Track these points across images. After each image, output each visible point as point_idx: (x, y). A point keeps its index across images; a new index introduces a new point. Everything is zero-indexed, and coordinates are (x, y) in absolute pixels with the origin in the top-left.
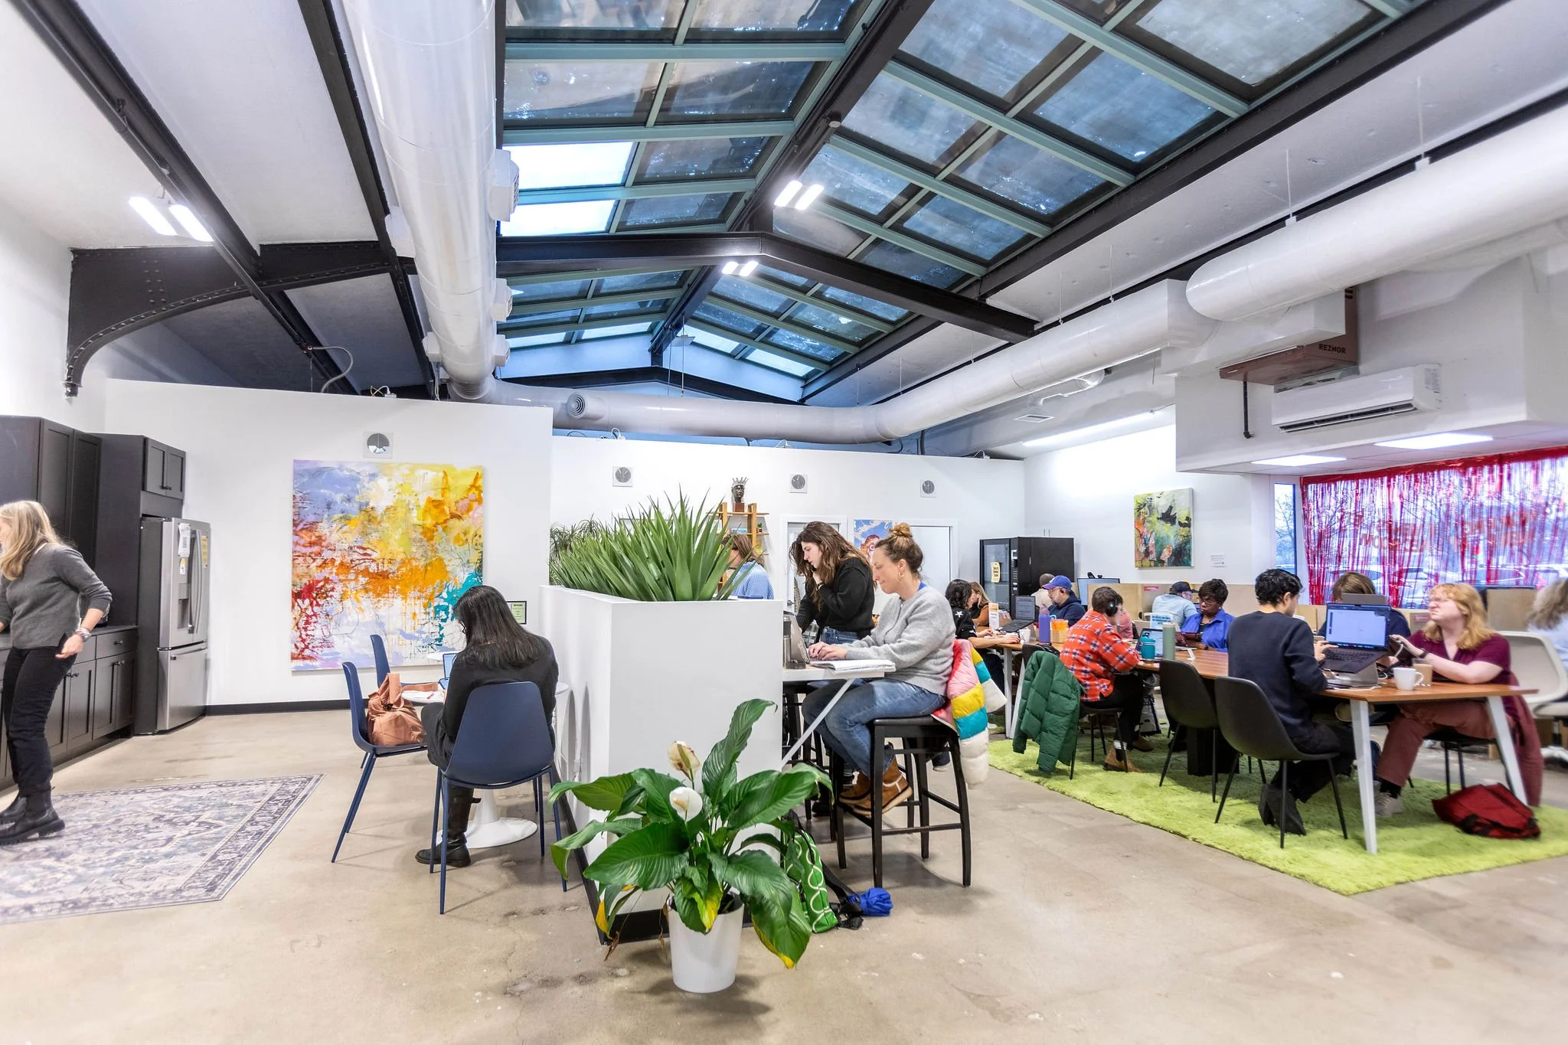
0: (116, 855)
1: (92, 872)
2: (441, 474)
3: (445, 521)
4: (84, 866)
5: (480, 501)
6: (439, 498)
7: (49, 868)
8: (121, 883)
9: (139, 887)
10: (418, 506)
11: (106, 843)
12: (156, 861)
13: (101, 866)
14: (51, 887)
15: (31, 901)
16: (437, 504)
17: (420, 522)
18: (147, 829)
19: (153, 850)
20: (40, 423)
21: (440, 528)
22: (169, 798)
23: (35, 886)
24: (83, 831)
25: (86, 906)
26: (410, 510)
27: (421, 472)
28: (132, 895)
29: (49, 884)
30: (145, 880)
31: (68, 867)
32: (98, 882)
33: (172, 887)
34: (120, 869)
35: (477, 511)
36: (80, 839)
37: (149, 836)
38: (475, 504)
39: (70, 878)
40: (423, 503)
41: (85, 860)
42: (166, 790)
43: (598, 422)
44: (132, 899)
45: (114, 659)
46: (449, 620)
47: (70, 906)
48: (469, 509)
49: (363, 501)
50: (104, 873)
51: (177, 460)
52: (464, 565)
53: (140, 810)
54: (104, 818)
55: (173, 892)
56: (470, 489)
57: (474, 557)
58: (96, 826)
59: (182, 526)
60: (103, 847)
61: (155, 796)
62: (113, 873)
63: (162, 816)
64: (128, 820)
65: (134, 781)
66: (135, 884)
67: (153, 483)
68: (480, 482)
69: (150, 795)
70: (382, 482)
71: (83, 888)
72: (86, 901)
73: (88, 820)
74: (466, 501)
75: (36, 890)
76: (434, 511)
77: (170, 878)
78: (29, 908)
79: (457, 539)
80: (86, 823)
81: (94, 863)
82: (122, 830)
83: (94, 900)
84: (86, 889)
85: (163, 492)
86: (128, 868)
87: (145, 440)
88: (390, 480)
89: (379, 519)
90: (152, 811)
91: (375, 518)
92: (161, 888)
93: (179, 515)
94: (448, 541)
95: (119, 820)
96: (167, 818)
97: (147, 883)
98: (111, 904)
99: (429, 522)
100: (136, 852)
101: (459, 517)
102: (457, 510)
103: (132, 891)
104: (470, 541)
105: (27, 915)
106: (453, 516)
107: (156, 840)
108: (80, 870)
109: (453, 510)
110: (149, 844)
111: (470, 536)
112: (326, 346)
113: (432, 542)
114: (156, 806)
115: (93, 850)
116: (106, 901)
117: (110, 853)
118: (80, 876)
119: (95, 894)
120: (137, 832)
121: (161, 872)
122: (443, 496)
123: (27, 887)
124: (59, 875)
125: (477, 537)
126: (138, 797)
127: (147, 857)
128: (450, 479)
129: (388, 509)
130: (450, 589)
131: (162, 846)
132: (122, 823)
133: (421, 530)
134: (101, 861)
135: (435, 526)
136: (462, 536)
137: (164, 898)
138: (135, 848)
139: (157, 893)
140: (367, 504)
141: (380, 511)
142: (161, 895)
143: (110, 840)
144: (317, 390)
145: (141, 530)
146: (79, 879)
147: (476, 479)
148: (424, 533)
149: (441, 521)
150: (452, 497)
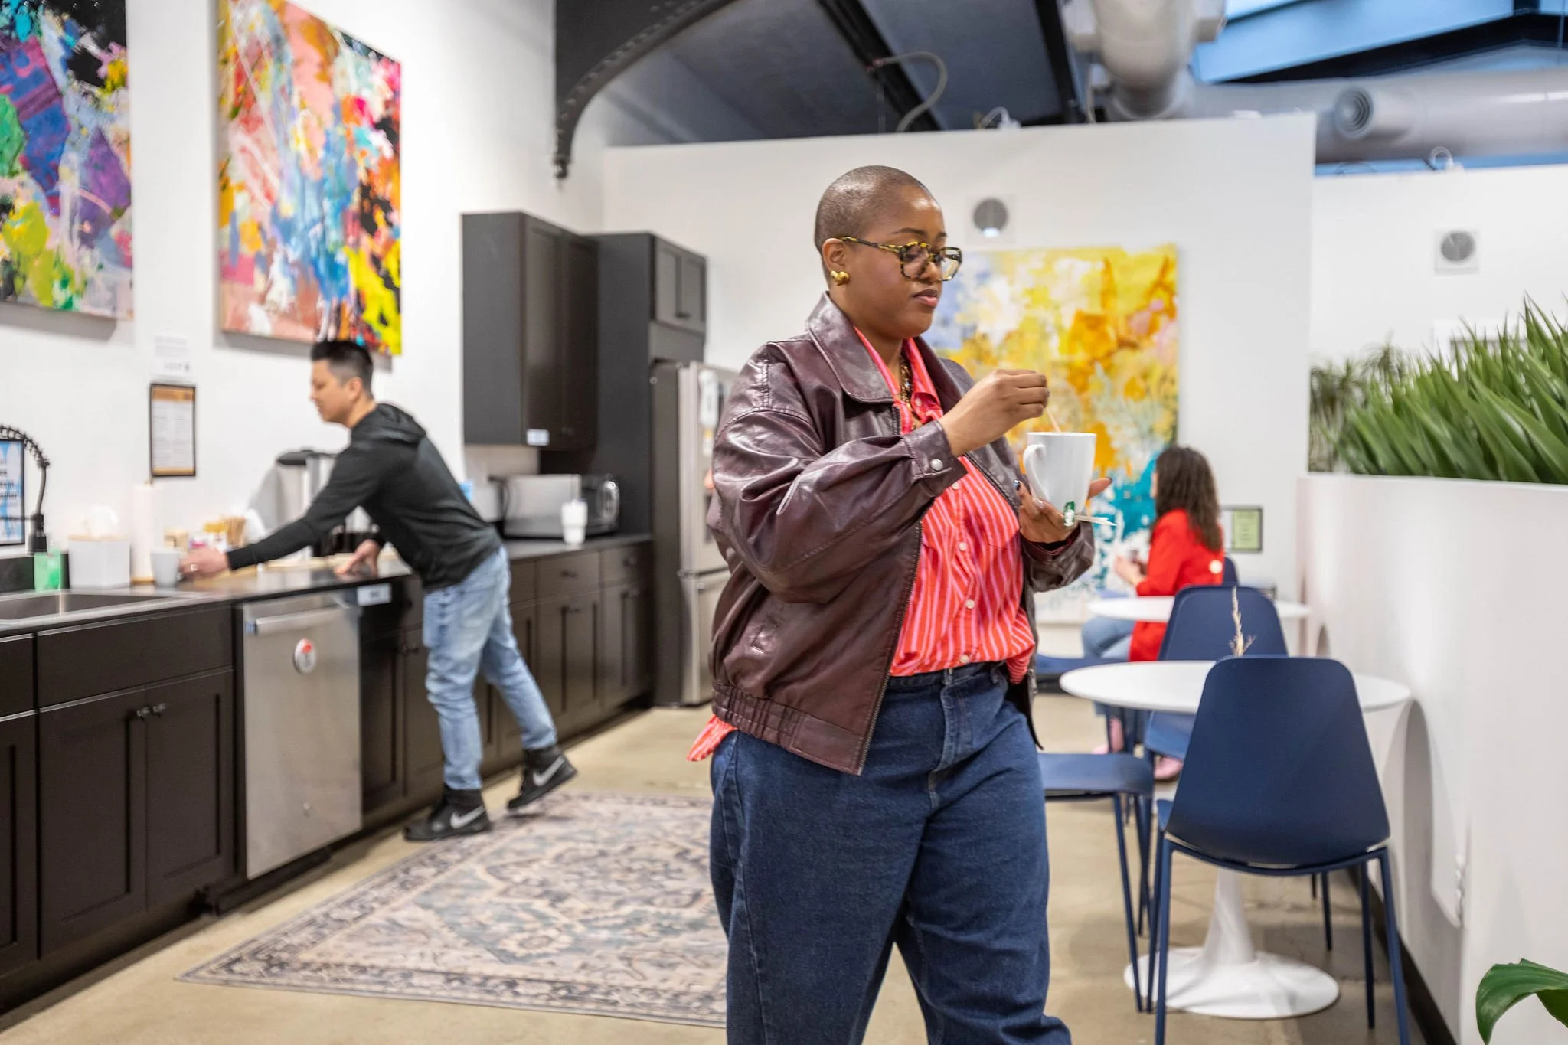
0: (627, 910)
1: (592, 935)
2: (1100, 266)
3: (1109, 354)
4: (583, 922)
5: (1171, 312)
6: (1096, 310)
7: (541, 916)
8: (630, 965)
9: (654, 977)
10: (1060, 329)
11: (613, 887)
12: (677, 932)
13: (606, 927)
14: (539, 951)
15: (516, 971)
16: (1093, 323)
17: (1064, 358)
18: (667, 873)
19: (674, 911)
20: (520, 221)
21: (1099, 368)
22: (696, 820)
23: (521, 945)
24: (585, 859)
25: (580, 998)
26: (1045, 337)
27: (1063, 264)
28: (644, 990)
29: (539, 946)
30: (661, 966)
31: (564, 920)
32: (599, 957)
33: (697, 988)
34: (629, 938)
35: (1167, 332)
36: (580, 874)
37: (671, 885)
38: (1163, 320)
39: (565, 940)
40: (1068, 322)
41: (586, 912)
42: (693, 804)
43: (1400, 142)
44: (643, 999)
45: (624, 587)
46: (1117, 541)
47: (563, 992)
48: (1151, 329)
49: (968, 323)
50: (608, 942)
51: (694, 268)
52: (1142, 437)
53: (659, 834)
54: (612, 841)
55: (700, 999)
56: (1151, 292)
57: (1162, 421)
58: (603, 854)
59: (706, 376)
60: (609, 894)
61: (680, 813)
62: (619, 943)
63: (687, 851)
64: (641, 851)
65: (652, 784)
66: (650, 971)
67: (665, 310)
68: (1171, 277)
69: (671, 810)
70: (999, 287)
71: (577, 963)
72: (583, 988)
73: (593, 842)
74: (1146, 316)
75: (522, 952)
76: (1089, 336)
77: (696, 970)
78: (511, 984)
79: (1130, 388)
80: (590, 846)
81: (597, 919)
82: (636, 866)
83: (593, 987)
84: (584, 966)
85: (678, 323)
86: (639, 938)
87: (652, 240)
88: (1011, 282)
89: (994, 354)
90: (673, 839)
91: (988, 353)
92: (682, 988)
93: (700, 358)
94: (1113, 393)
95: (631, 849)
96: (693, 855)
97: (665, 973)
98: (615, 1003)
99: (1080, 357)
100: (651, 909)
101: (1133, 346)
102: (1130, 332)
103: (646, 984)
104: (1153, 390)
105: (507, 997)
106: (1124, 344)
107: (676, 892)
108: (580, 929)
109: (1123, 332)
110: (670, 899)
111: (1154, 381)
112: (900, 55)
113: (1085, 395)
114: (679, 832)
115: (596, 895)
116: (608, 993)
117: (619, 904)
118: (578, 939)
119: (596, 978)
120: (654, 873)
121: (683, 957)
122: (1104, 305)
123: (511, 945)
124: (552, 933)
125: (1167, 384)
126: (658, 812)
127: (665, 923)
128: (1117, 276)
129: (1009, 336)
130: (1119, 481)
131: (688, 906)
132: (634, 854)
133: (1064, 372)
134: (606, 918)
135: (1092, 362)
136: (1141, 384)
137: (686, 1008)
138: (649, 901)
139: (677, 996)
140: (974, 328)
141: (995, 340)
142: (684, 999)
143: (620, 882)
144: (891, 129)
145: (651, 386)
146: (578, 947)
147: (1165, 268)
148: (1071, 379)
149: (1101, 351)
150: (1121, 307)
